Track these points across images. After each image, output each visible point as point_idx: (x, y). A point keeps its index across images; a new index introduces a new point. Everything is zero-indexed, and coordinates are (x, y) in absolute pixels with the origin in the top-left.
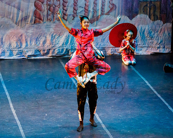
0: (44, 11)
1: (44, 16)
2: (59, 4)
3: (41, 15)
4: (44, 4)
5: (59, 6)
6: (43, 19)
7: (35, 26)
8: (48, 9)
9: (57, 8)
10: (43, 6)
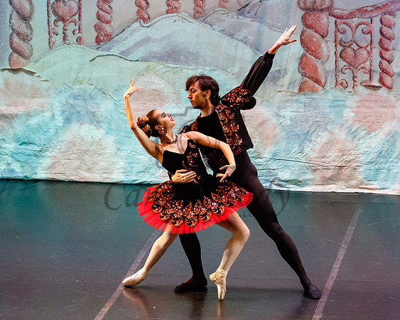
0: (328, 59)
1: (327, 72)
2: (369, 42)
3: (320, 70)
4: (326, 39)
5: (369, 48)
6: (323, 81)
7: (302, 98)
8: (338, 55)
9: (365, 53)
10: (323, 45)
